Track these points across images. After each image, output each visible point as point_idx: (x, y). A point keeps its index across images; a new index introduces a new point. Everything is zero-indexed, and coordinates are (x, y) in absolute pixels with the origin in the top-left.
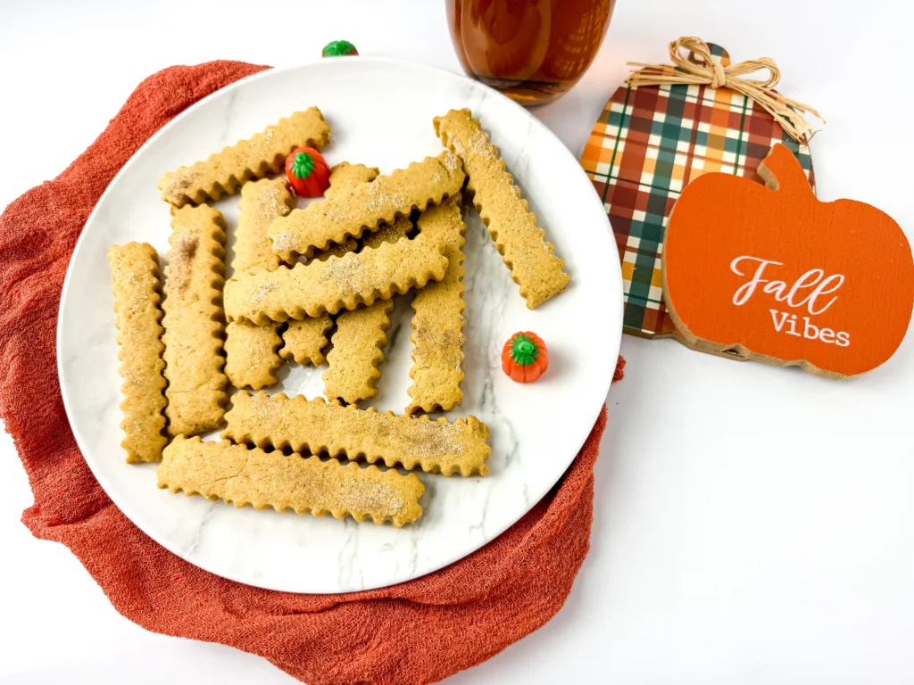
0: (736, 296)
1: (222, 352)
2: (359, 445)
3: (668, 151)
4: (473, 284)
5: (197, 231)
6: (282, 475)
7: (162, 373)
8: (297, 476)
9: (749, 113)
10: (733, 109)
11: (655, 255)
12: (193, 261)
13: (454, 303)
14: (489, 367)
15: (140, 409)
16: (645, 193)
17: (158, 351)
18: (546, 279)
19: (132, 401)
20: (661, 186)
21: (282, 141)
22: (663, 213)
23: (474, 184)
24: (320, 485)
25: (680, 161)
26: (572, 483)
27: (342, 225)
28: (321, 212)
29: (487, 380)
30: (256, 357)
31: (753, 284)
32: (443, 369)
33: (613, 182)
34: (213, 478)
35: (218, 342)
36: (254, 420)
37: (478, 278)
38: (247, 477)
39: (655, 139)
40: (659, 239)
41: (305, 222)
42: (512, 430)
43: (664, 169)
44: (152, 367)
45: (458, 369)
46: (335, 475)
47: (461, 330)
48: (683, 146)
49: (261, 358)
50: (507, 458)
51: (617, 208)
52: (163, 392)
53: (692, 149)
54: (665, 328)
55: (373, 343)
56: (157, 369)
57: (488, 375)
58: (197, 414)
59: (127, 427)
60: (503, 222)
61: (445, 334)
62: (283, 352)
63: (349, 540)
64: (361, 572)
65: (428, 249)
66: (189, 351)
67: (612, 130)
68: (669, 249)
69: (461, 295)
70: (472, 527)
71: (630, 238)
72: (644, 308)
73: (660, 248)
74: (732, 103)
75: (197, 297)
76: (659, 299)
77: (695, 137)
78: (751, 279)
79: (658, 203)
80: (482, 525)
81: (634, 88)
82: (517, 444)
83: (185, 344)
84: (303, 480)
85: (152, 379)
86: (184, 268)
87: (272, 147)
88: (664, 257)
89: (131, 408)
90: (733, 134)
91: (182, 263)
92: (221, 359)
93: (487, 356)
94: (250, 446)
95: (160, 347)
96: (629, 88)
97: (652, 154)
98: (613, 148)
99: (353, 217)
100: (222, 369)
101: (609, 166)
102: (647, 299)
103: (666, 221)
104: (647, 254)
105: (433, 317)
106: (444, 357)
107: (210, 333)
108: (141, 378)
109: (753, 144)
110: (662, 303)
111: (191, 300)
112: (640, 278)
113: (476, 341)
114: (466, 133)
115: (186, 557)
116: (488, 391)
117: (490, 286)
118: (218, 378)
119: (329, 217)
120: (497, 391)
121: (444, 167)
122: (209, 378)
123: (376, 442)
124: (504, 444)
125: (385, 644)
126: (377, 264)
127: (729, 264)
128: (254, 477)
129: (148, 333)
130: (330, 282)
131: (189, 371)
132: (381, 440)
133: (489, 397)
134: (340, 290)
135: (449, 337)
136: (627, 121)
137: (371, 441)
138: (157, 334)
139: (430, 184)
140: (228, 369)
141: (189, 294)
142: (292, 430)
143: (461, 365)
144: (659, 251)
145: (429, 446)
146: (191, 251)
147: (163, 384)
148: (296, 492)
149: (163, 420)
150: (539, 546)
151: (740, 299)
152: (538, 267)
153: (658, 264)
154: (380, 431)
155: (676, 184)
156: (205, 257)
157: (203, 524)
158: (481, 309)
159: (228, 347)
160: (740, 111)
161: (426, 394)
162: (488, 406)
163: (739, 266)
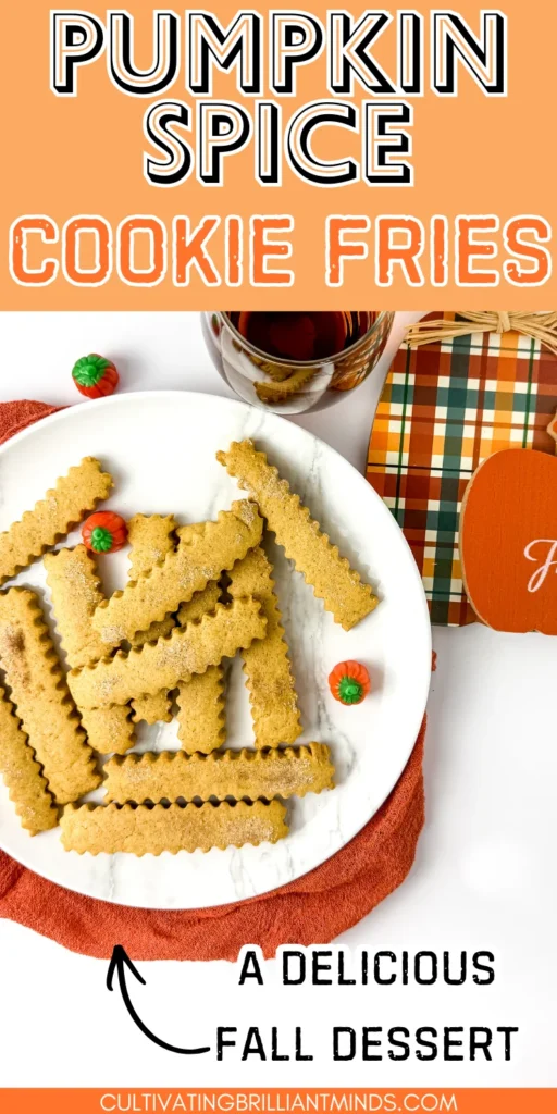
0: (530, 584)
1: (81, 730)
2: (226, 791)
3: (455, 423)
4: (289, 614)
5: (18, 623)
6: (169, 827)
7: (34, 759)
8: (182, 826)
9: (537, 356)
10: (521, 355)
11: (452, 546)
12: (25, 653)
13: (278, 651)
14: (318, 689)
15: (27, 796)
16: (437, 478)
17: (23, 741)
18: (357, 610)
19: (19, 792)
20: (451, 468)
21: (69, 508)
22: (456, 498)
23: (274, 526)
24: (202, 829)
25: (469, 432)
26: (407, 785)
27: (161, 607)
28: (138, 598)
29: (319, 702)
30: (114, 732)
31: (545, 568)
32: (282, 713)
33: (404, 472)
34: (112, 841)
35: (74, 724)
36: (132, 787)
37: (292, 608)
38: (140, 834)
39: (441, 412)
40: (454, 528)
41: (126, 611)
42: (347, 740)
43: (453, 446)
44: (24, 758)
45: (295, 710)
46: (212, 818)
47: (290, 673)
48: (470, 414)
49: (119, 732)
50: (348, 766)
51: (411, 500)
52: (41, 774)
53: (480, 415)
54: (468, 618)
55: (215, 700)
56: (29, 758)
57: (319, 696)
58: (78, 786)
59: (21, 813)
60: (309, 563)
61: (277, 682)
62: (136, 719)
63: (233, 855)
64: (250, 881)
65: (248, 619)
66: (52, 738)
67: (396, 409)
68: (465, 537)
69: (283, 640)
70: (331, 832)
71: (428, 532)
72: (448, 603)
73: (457, 537)
74: (520, 347)
75: (42, 688)
76: (460, 591)
77: (482, 399)
78: (543, 563)
79: (451, 488)
80: (339, 829)
81: (414, 348)
82: (354, 754)
83: (47, 732)
84: (187, 827)
85: (28, 768)
86: (19, 662)
87: (61, 517)
88: (461, 546)
89: (19, 798)
90: (521, 388)
91: (14, 658)
92: (82, 737)
93: (315, 681)
94: (134, 806)
95: (23, 737)
96: (409, 348)
97: (440, 430)
98: (399, 431)
99: (170, 598)
100: (85, 743)
101: (397, 454)
102: (449, 593)
103: (460, 507)
104: (445, 546)
105: (264, 670)
106: (281, 701)
107: (65, 718)
108: (19, 772)
109: (543, 396)
110: (463, 594)
111: (37, 692)
112: (442, 572)
113: (302, 668)
114: (255, 473)
115: (109, 899)
116: (322, 712)
117: (305, 612)
118: (87, 753)
119: (147, 602)
120: (328, 708)
121: (242, 522)
122: (78, 756)
123: (239, 786)
124: (344, 755)
125: (283, 930)
126: (205, 642)
127: (523, 551)
128: (147, 833)
129: (9, 729)
130: (167, 667)
131: (59, 754)
132: (242, 782)
133: (323, 717)
134: (178, 672)
135: (281, 684)
136: (411, 395)
137: (236, 786)
138: (16, 726)
139: (233, 546)
140: (91, 741)
141: (33, 686)
142: (165, 788)
143: (297, 705)
144: (456, 541)
145: (284, 781)
146: (19, 644)
147: (37, 768)
148: (185, 839)
149: (49, 796)
150: (387, 840)
151: (533, 585)
152: (348, 601)
153: (457, 555)
154: (240, 777)
155: (466, 462)
156: (34, 648)
157: (112, 867)
158: (302, 636)
159: (84, 723)
160: (527, 356)
161: (271, 736)
162: (325, 725)
163: (530, 553)
